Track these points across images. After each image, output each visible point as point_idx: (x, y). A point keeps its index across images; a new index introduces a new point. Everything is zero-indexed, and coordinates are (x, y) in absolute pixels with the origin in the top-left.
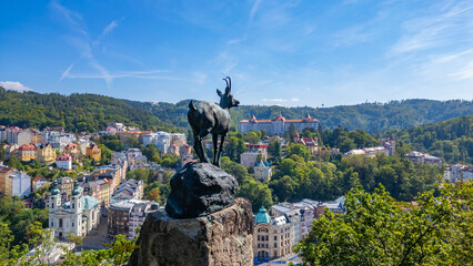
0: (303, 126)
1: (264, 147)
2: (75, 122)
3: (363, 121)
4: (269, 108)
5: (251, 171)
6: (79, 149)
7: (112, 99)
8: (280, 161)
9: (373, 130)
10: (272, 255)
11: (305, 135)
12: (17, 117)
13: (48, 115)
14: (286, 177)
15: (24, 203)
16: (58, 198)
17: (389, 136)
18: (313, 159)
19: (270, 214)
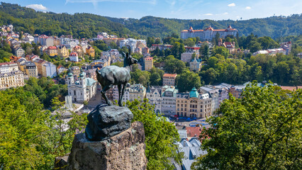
0: (226, 34)
1: (197, 49)
2: (78, 32)
3: (270, 30)
4: (203, 21)
5: (188, 65)
6: (82, 49)
7: (99, 16)
8: (208, 58)
9: (276, 36)
10: (199, 116)
11: (226, 40)
12: (44, 29)
13: (62, 27)
14: (211, 69)
15: (54, 81)
16: (72, 79)
17: (288, 41)
18: (231, 57)
19: (199, 92)
